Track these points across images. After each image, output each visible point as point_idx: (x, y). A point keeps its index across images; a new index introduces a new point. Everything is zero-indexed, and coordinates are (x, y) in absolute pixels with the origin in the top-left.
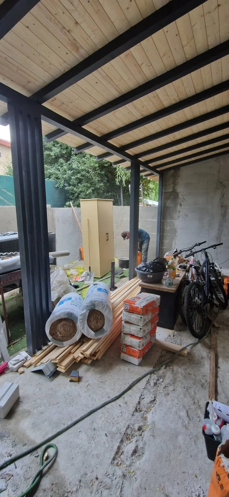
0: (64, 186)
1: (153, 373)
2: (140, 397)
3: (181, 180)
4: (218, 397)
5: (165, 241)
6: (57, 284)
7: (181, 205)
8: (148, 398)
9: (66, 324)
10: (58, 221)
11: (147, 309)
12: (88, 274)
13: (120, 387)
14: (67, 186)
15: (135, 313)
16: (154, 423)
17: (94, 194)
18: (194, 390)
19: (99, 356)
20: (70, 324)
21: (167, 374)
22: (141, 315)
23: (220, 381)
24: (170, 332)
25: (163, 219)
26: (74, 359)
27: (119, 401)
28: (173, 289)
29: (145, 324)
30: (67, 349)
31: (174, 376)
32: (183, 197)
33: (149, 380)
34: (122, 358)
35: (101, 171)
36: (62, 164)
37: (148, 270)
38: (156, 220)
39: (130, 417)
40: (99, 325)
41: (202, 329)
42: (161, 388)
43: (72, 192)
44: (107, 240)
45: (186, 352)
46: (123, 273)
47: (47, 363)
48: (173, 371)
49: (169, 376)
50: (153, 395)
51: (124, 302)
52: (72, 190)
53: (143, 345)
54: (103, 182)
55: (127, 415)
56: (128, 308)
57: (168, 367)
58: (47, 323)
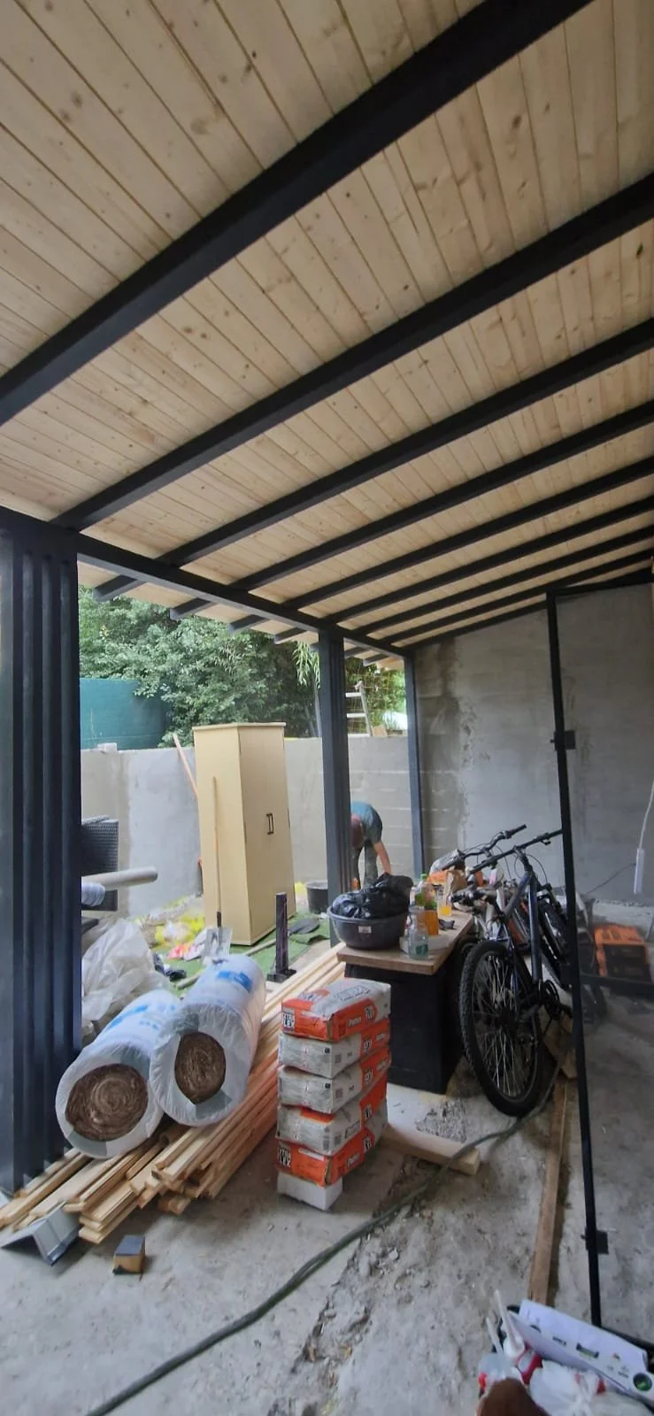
0: (160, 693)
1: (372, 1232)
2: (321, 1315)
3: (461, 666)
4: (558, 1300)
5: (436, 829)
6: (114, 969)
7: (467, 730)
8: (347, 1313)
9: (115, 1084)
10: (137, 785)
11: (344, 1025)
12: (214, 936)
13: (264, 1285)
14: (166, 692)
15: (311, 1036)
16: (354, 1392)
17: (239, 708)
18: (487, 1282)
19: (212, 1185)
20: (130, 1084)
21: (413, 1233)
22: (327, 1042)
23: (569, 1249)
24: (434, 1100)
25: (425, 769)
26: (135, 1197)
27: (258, 1330)
28: (428, 964)
29: (343, 1072)
30: (116, 1163)
31: (434, 1239)
32: (471, 708)
33: (355, 1256)
34: (280, 1189)
35: (257, 651)
36: (156, 637)
37: (357, 911)
38: (405, 772)
39: (285, 1377)
40: (211, 1079)
41: (527, 1089)
42: (388, 1282)
43: (180, 706)
44: (271, 833)
45: (472, 1160)
46: (318, 927)
47: (51, 1214)
48: (431, 1221)
49: (418, 1236)
50: (361, 1303)
51: (284, 1005)
52: (182, 701)
53: (337, 1140)
54: (265, 677)
55: (275, 1372)
56: (293, 1024)
57: (417, 1212)
58: (62, 1082)
